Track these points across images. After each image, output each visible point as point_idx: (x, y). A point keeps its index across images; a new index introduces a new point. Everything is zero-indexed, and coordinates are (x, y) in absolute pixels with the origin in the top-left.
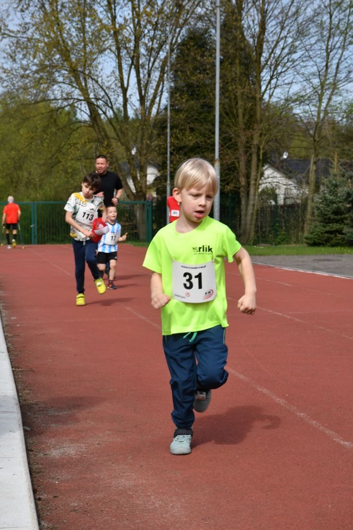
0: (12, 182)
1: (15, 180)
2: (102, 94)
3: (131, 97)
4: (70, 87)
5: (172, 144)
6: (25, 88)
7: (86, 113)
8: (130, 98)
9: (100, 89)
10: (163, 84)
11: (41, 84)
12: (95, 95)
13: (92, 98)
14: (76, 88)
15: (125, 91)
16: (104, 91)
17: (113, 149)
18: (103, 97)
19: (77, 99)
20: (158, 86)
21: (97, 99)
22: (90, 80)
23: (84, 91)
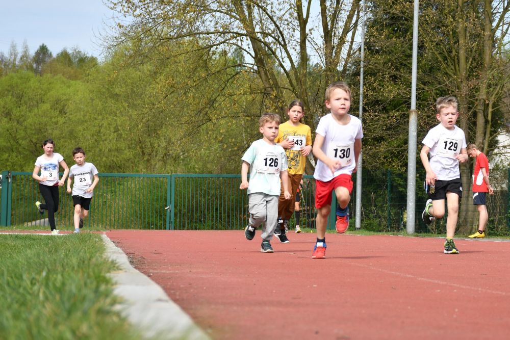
0: (144, 154)
1: (147, 151)
2: (272, 27)
3: (312, 31)
4: (228, 17)
5: (365, 96)
6: (166, 18)
7: (248, 53)
8: (311, 33)
9: (270, 21)
10: (358, 15)
11: (188, 13)
12: (262, 28)
13: (258, 33)
14: (237, 19)
15: (303, 23)
16: (275, 23)
17: (283, 102)
18: (273, 32)
19: (237, 33)
20: (350, 17)
21: (266, 35)
22: (256, 7)
23: (248, 23)
